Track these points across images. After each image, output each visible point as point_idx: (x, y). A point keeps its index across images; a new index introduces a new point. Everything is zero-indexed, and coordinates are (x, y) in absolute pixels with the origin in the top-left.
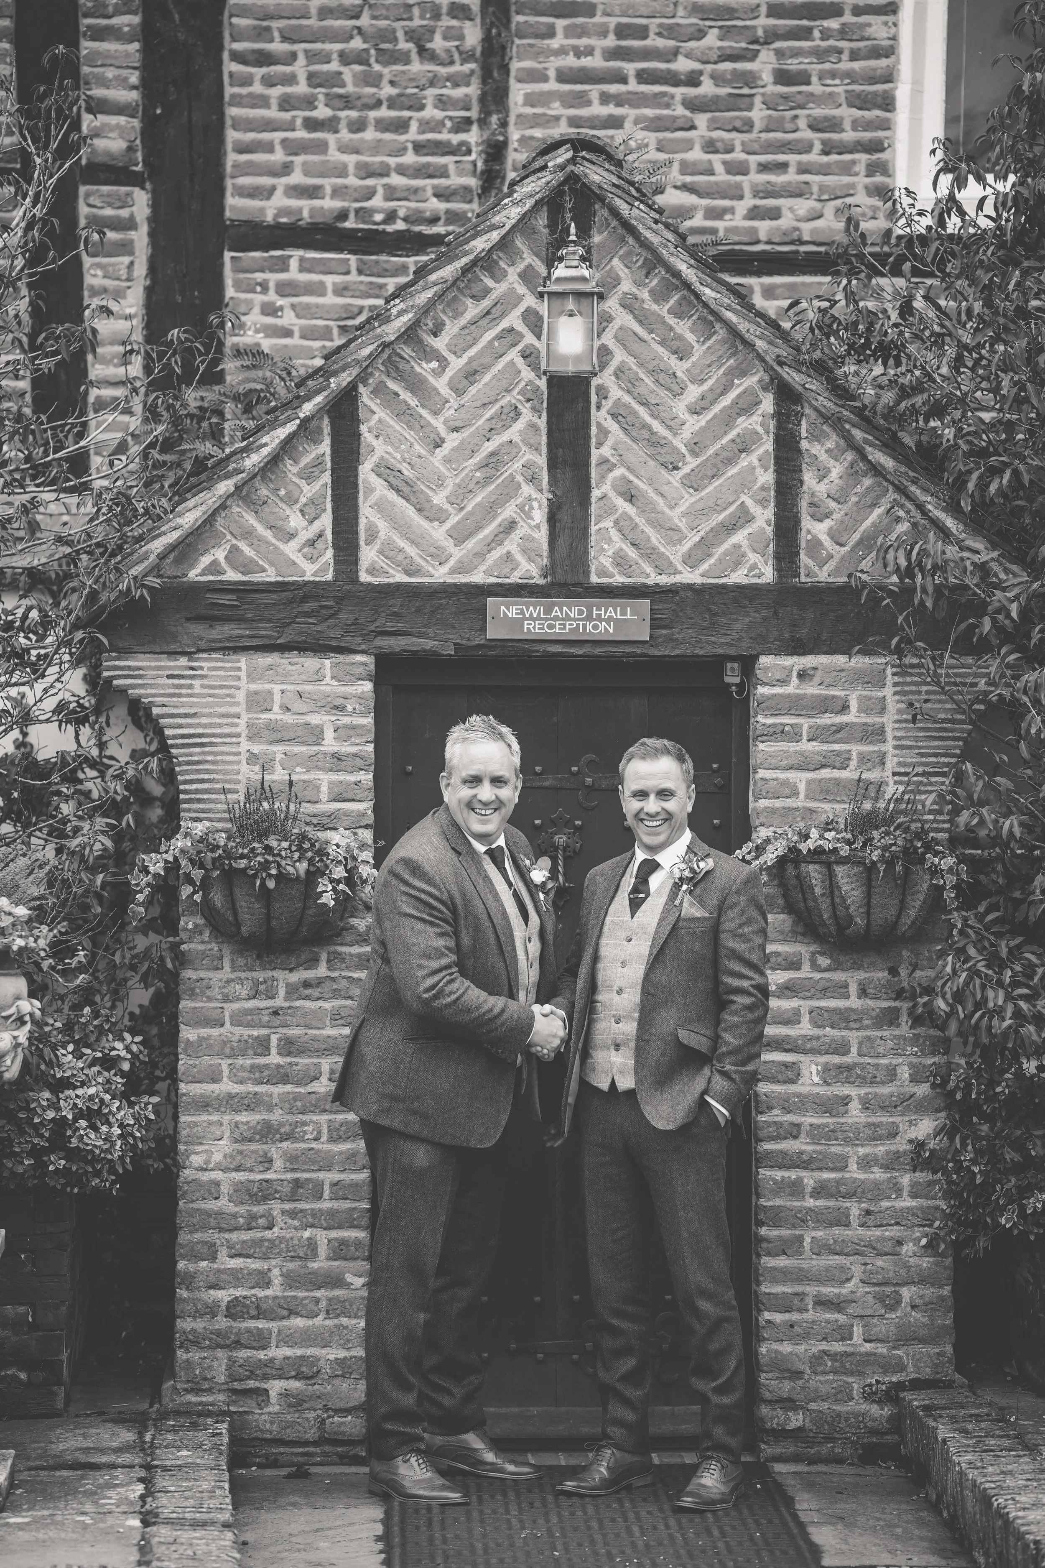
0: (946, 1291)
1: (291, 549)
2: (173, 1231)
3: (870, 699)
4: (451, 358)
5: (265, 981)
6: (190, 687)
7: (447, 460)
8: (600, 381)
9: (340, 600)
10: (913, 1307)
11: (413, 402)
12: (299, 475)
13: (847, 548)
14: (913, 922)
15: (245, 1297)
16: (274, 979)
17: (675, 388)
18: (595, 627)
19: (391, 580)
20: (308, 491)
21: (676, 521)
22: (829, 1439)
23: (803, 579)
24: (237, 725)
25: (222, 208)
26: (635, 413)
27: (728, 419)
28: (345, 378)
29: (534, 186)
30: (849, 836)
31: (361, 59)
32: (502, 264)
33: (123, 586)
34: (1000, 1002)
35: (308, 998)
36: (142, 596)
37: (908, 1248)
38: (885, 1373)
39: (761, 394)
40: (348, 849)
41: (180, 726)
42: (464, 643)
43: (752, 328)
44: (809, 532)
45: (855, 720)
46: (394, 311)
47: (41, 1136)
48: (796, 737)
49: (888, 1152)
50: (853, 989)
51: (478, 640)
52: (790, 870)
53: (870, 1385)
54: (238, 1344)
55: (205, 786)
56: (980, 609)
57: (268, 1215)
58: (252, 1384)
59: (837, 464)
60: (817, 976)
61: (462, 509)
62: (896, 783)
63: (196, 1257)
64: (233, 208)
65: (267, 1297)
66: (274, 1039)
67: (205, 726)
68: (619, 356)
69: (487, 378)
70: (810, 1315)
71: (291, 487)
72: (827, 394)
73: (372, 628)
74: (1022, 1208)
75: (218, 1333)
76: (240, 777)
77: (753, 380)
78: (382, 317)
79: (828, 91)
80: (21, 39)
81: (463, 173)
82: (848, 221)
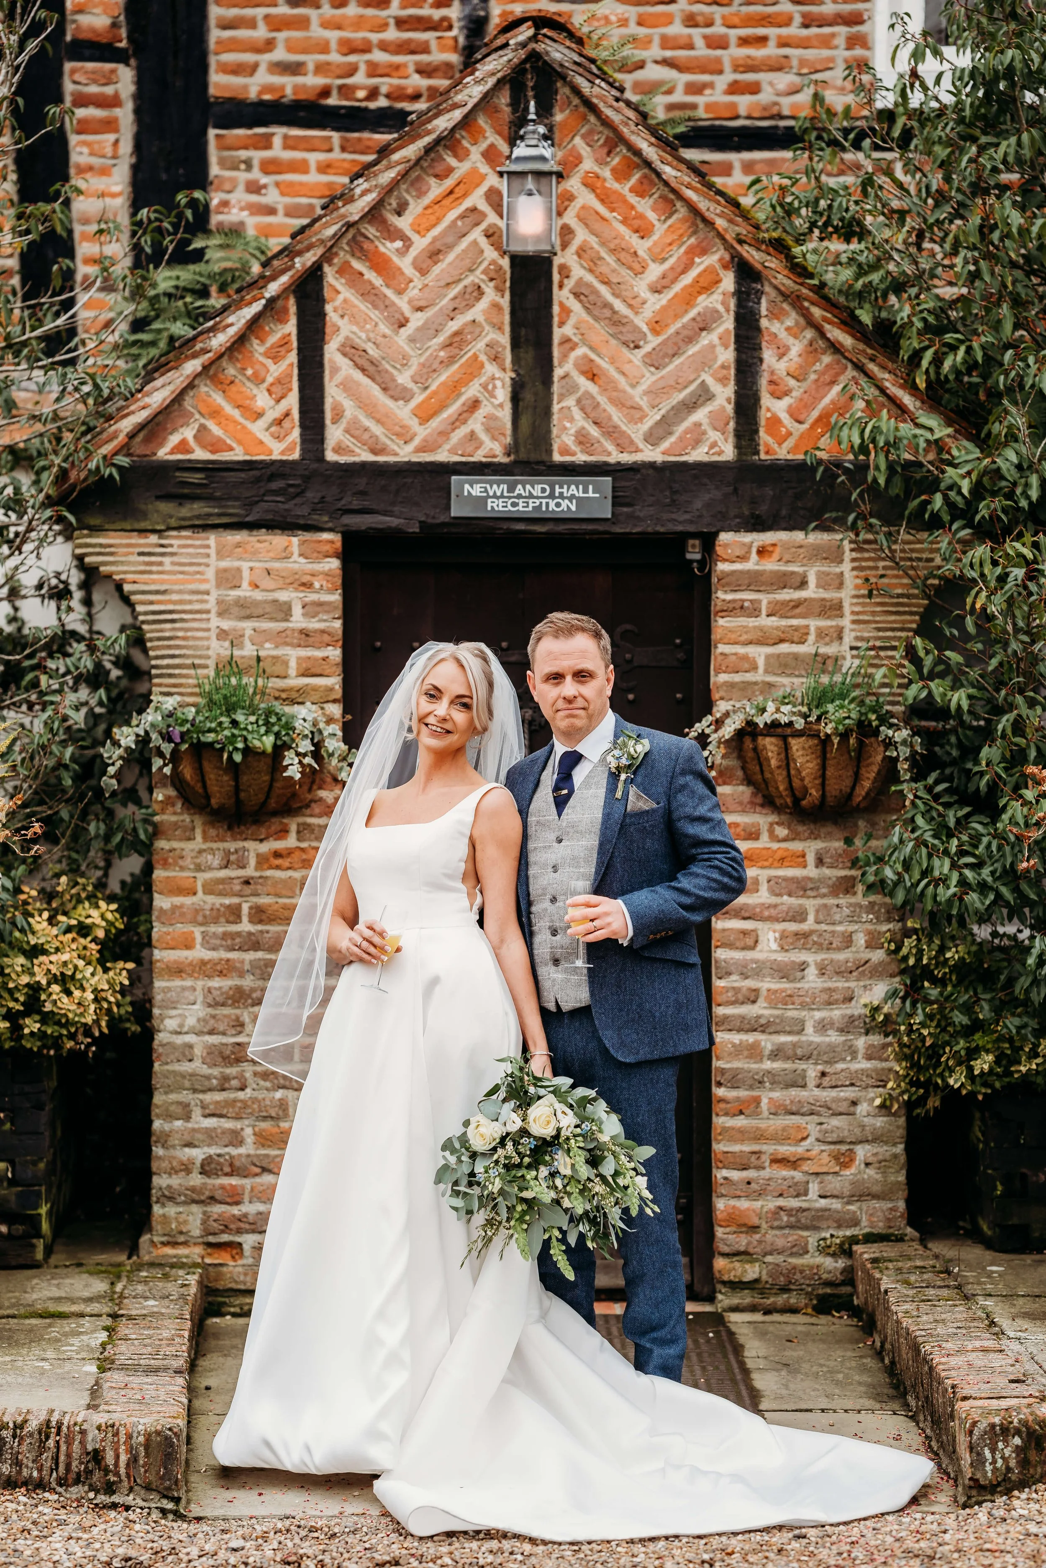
0: (900, 1149)
1: (258, 428)
2: (149, 1092)
3: (828, 574)
4: (415, 237)
5: (236, 851)
6: (161, 564)
7: (412, 340)
8: (562, 261)
9: (307, 479)
10: (867, 1165)
11: (378, 281)
12: (266, 355)
13: (806, 426)
14: (868, 794)
15: (219, 1155)
16: (244, 849)
17: (636, 266)
18: (558, 505)
19: (357, 459)
20: (275, 370)
21: (638, 399)
22: (784, 1290)
23: (763, 456)
24: (206, 601)
25: (205, 85)
26: (596, 292)
27: (688, 298)
28: (310, 258)
29: (495, 65)
30: (805, 709)
32: (465, 143)
33: (92, 465)
34: (946, 870)
35: (278, 867)
36: (111, 475)
37: (863, 1108)
38: (839, 1227)
39: (722, 272)
40: (315, 724)
41: (151, 603)
42: (430, 521)
43: (713, 206)
44: (768, 410)
45: (813, 596)
46: (358, 191)
47: (16, 1000)
48: (755, 612)
49: (843, 1016)
50: (811, 859)
51: (442, 518)
52: (748, 743)
53: (824, 1239)
54: (212, 1199)
55: (176, 661)
56: (932, 485)
57: (241, 1077)
58: (225, 1238)
59: (797, 342)
60: (775, 846)
61: (426, 388)
62: (853, 657)
63: (170, 1116)
64: (217, 85)
65: (240, 1155)
66: (245, 908)
67: (175, 603)
68: (581, 235)
69: (451, 257)
70: (766, 1173)
71: (257, 367)
72: (786, 272)
73: (340, 505)
74: (970, 1069)
75: (193, 1189)
76: (210, 653)
77: (714, 258)
78: (346, 196)
81: (444, 49)
82: (832, 94)
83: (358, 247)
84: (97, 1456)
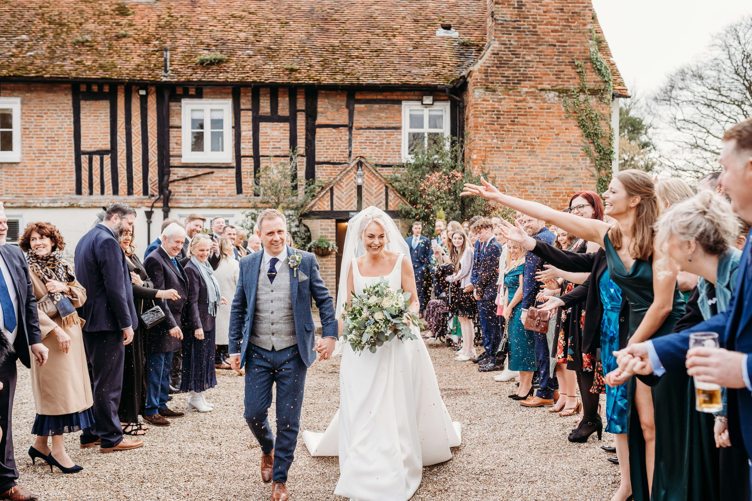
1: (325, 206)
4: (345, 183)
6: (312, 223)
7: (344, 195)
8: (363, 186)
9: (331, 213)
11: (340, 188)
12: (326, 197)
13: (394, 206)
16: (323, 260)
17: (373, 186)
19: (337, 210)
20: (327, 199)
24: (318, 228)
26: (367, 189)
27: (379, 190)
28: (332, 185)
29: (355, 162)
31: (333, 141)
32: (351, 172)
33: (305, 211)
36: (307, 212)
39: (383, 187)
40: (333, 244)
41: (311, 228)
55: (315, 236)
56: (410, 214)
59: (393, 195)
61: (346, 201)
64: (316, 160)
67: (314, 228)
68: (366, 182)
69: (349, 185)
71: (325, 199)
72: (391, 187)
73: (335, 216)
76: (319, 235)
77: (382, 185)
78: (336, 178)
79: (393, 145)
80: (290, 139)
81: (346, 155)
82: (396, 161)
83: (338, 184)
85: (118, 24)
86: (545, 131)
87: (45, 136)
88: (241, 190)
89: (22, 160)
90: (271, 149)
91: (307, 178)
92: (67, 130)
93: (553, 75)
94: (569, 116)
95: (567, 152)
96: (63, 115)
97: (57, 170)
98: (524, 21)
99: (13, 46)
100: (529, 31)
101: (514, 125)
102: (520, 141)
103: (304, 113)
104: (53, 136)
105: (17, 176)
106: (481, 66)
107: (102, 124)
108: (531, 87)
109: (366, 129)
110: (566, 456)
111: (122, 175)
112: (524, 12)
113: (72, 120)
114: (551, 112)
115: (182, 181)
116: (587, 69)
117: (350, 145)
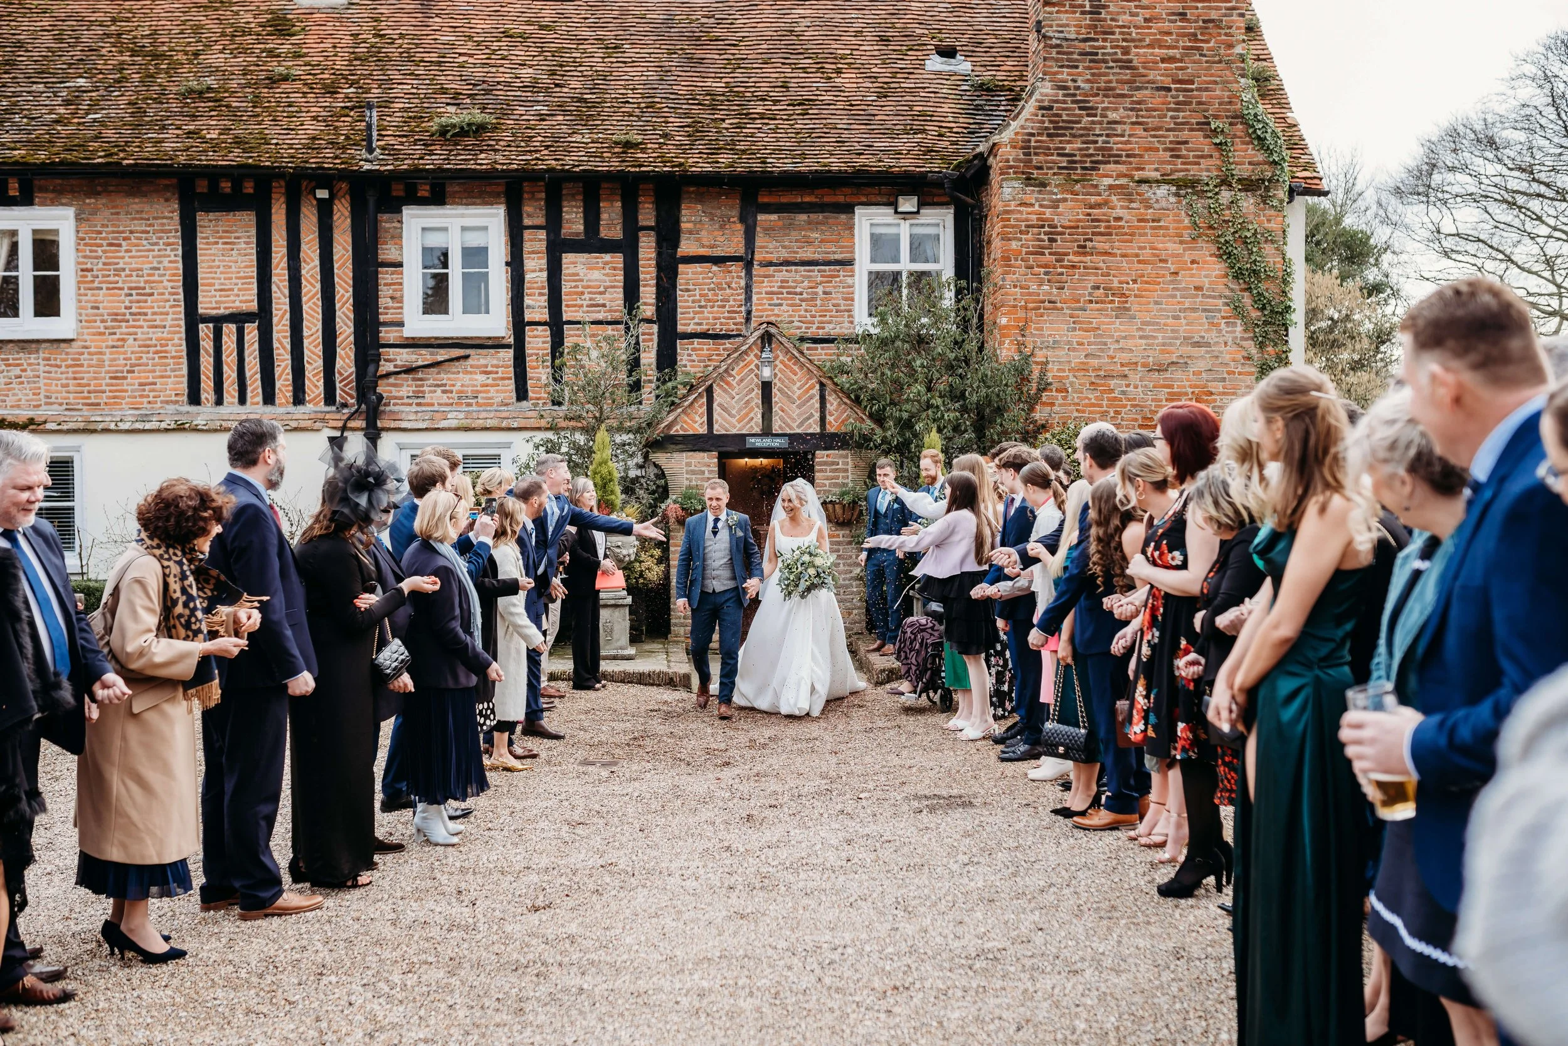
1: (696, 426)
3: (844, 462)
4: (737, 376)
6: (671, 461)
7: (736, 402)
8: (775, 382)
9: (709, 438)
11: (727, 388)
12: (698, 407)
13: (838, 424)
17: (794, 383)
18: (774, 444)
19: (722, 433)
21: (794, 417)
23: (827, 431)
24: (683, 471)
25: (677, 329)
26: (783, 390)
27: (807, 391)
28: (710, 382)
29: (757, 334)
31: (713, 290)
32: (750, 353)
33: (655, 436)
36: (659, 438)
37: (855, 600)
39: (816, 384)
41: (669, 471)
42: (741, 448)
44: (828, 419)
45: (841, 467)
48: (827, 471)
49: (850, 577)
50: (841, 535)
51: (744, 448)
55: (675, 486)
56: (871, 440)
59: (835, 402)
61: (740, 414)
62: (851, 483)
67: (675, 471)
68: (779, 375)
69: (746, 381)
71: (696, 410)
72: (832, 385)
73: (717, 445)
76: (684, 484)
77: (814, 381)
78: (719, 367)
79: (837, 297)
80: (625, 288)
81: (740, 319)
82: (844, 330)
84: (671, 679)
85: (271, 53)
86: (1150, 266)
87: (126, 286)
88: (526, 391)
89: (78, 334)
90: (585, 309)
91: (660, 367)
92: (168, 272)
93: (1165, 150)
94: (1200, 236)
95: (1194, 310)
96: (161, 242)
97: (151, 355)
98: (1105, 40)
99: (59, 101)
100: (1113, 61)
101: (1085, 254)
102: (1098, 288)
103: (652, 233)
104: (142, 285)
105: (68, 366)
106: (1017, 134)
107: (240, 259)
108: (1119, 176)
109: (781, 264)
110: (1148, 923)
111: (283, 364)
112: (1105, 20)
113: (180, 252)
114: (1160, 227)
115: (403, 376)
116: (1235, 136)
117: (748, 299)
